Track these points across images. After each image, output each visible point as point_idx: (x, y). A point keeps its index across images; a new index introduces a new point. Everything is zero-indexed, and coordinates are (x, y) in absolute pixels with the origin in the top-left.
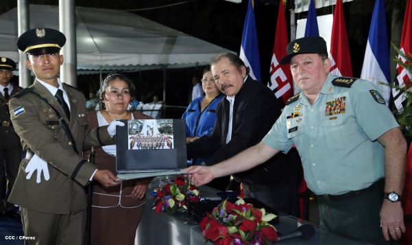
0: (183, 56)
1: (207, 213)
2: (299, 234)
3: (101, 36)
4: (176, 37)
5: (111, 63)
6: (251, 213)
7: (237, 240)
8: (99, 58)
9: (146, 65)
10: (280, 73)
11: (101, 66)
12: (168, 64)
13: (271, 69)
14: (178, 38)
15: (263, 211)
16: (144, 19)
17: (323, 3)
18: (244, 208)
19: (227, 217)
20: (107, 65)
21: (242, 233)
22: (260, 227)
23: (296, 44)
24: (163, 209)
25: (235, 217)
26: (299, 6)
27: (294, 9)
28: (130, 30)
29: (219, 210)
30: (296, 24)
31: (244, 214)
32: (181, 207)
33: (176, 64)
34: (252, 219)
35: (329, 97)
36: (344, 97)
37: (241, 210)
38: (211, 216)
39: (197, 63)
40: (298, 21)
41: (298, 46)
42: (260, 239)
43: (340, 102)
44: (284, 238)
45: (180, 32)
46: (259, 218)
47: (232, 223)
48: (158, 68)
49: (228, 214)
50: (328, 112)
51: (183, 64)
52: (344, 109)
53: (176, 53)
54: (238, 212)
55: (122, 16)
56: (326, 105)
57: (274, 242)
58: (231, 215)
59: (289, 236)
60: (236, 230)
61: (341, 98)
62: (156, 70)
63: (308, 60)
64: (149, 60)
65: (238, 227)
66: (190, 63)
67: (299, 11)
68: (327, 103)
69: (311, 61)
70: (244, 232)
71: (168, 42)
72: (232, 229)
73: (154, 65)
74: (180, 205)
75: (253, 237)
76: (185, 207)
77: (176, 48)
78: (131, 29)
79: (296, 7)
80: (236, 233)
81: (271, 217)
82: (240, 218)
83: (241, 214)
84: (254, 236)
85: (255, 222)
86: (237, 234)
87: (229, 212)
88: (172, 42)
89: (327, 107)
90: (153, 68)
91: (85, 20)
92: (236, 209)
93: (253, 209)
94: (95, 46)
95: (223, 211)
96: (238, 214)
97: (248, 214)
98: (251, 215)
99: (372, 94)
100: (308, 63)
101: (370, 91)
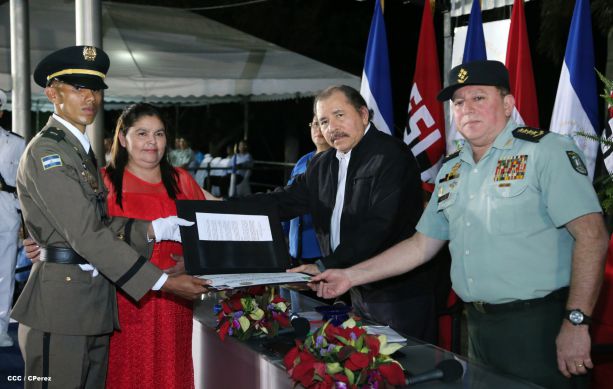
0: (275, 81)
1: (297, 341)
2: (439, 374)
3: (143, 50)
4: (265, 51)
5: (160, 94)
6: (364, 342)
8: (141, 85)
9: (216, 97)
10: (423, 114)
11: (144, 98)
12: (251, 95)
13: (410, 108)
14: (267, 54)
15: (383, 339)
16: (215, 23)
18: (353, 334)
19: (327, 348)
20: (154, 97)
21: (350, 374)
22: (377, 363)
23: (462, 70)
24: (231, 333)
25: (338, 348)
26: (458, 6)
27: (450, 10)
28: (192, 40)
29: (315, 336)
30: (453, 34)
31: (353, 344)
32: (260, 330)
33: (264, 94)
34: (365, 351)
37: (348, 338)
38: (301, 347)
39: (298, 93)
40: (456, 30)
41: (466, 74)
42: (376, 383)
43: (519, 163)
44: (415, 380)
45: (271, 45)
46: (374, 346)
47: (334, 358)
48: (236, 101)
49: (329, 342)
51: (275, 95)
53: (264, 78)
54: (343, 340)
55: (178, 18)
56: (497, 165)
57: (400, 387)
58: (332, 346)
59: (424, 378)
60: (341, 369)
61: (521, 157)
62: (232, 104)
63: (480, 95)
64: (222, 88)
65: (342, 364)
66: (287, 94)
67: (458, 13)
68: (499, 162)
69: (483, 95)
70: (353, 371)
71: (251, 60)
72: (334, 367)
73: (228, 96)
74: (257, 327)
75: (367, 381)
76: (264, 330)
77: (264, 69)
78: (193, 38)
79: (453, 7)
80: (339, 373)
81: (396, 347)
82: (347, 349)
83: (348, 343)
84: (368, 378)
85: (370, 355)
86: (342, 376)
87: (332, 340)
88: (257, 59)
89: (498, 168)
90: (228, 101)
91: (118, 23)
92: (342, 335)
94: (134, 65)
95: (322, 338)
96: (344, 345)
97: (360, 342)
98: (364, 344)
99: (570, 157)
100: (480, 98)
101: (567, 152)
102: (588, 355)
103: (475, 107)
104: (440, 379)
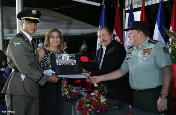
2: (117, 107)
7: (90, 110)
10: (117, 38)
11: (37, 35)
12: (68, 34)
15: (102, 98)
17: (138, 6)
18: (93, 97)
19: (86, 100)
21: (92, 107)
22: (100, 104)
29: (83, 97)
31: (93, 99)
34: (96, 101)
36: (151, 48)
37: (92, 97)
40: (127, 14)
42: (99, 109)
43: (149, 50)
44: (110, 109)
46: (99, 100)
47: (88, 103)
50: (143, 53)
52: (150, 53)
53: (72, 29)
54: (91, 98)
56: (143, 50)
57: (106, 110)
58: (88, 100)
59: (113, 108)
65: (90, 104)
67: (127, 9)
68: (144, 49)
71: (68, 23)
72: (88, 105)
74: (67, 96)
79: (126, 7)
80: (89, 107)
82: (91, 101)
84: (97, 108)
85: (98, 102)
87: (87, 98)
89: (143, 51)
92: (90, 97)
95: (85, 98)
96: (91, 99)
98: (96, 99)
99: (164, 49)
101: (163, 47)
102: (166, 105)
104: (118, 109)
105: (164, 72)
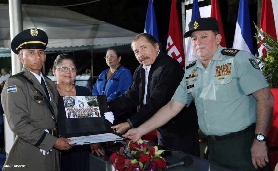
0: (105, 39)
1: (116, 151)
2: (182, 163)
3: (42, 26)
6: (147, 149)
9: (77, 47)
10: (174, 50)
12: (94, 46)
13: (168, 47)
14: (100, 26)
15: (156, 148)
18: (142, 146)
19: (130, 153)
21: (141, 164)
22: (153, 159)
23: (196, 23)
29: (125, 148)
31: (142, 150)
33: (100, 45)
34: (148, 153)
35: (219, 62)
36: (230, 63)
37: (140, 148)
38: (118, 153)
40: (187, 11)
41: (197, 24)
42: (153, 167)
43: (227, 67)
44: (171, 166)
46: (152, 152)
47: (134, 157)
48: (87, 49)
49: (131, 151)
50: (218, 74)
51: (105, 45)
53: (99, 37)
54: (138, 149)
56: (216, 69)
57: (164, 169)
58: (133, 152)
59: (175, 165)
60: (137, 162)
61: (228, 64)
63: (205, 35)
65: (138, 159)
66: (110, 44)
68: (217, 67)
69: (206, 35)
70: (142, 163)
72: (134, 161)
73: (83, 47)
81: (162, 151)
82: (139, 153)
83: (140, 150)
84: (149, 166)
85: (150, 155)
86: (137, 165)
87: (132, 149)
89: (217, 70)
90: (83, 49)
92: (137, 147)
93: (148, 147)
95: (128, 148)
96: (137, 151)
97: (145, 150)
98: (147, 151)
99: (251, 61)
100: (204, 37)
101: (249, 59)
103: (203, 41)
104: (183, 165)
105: (257, 101)
